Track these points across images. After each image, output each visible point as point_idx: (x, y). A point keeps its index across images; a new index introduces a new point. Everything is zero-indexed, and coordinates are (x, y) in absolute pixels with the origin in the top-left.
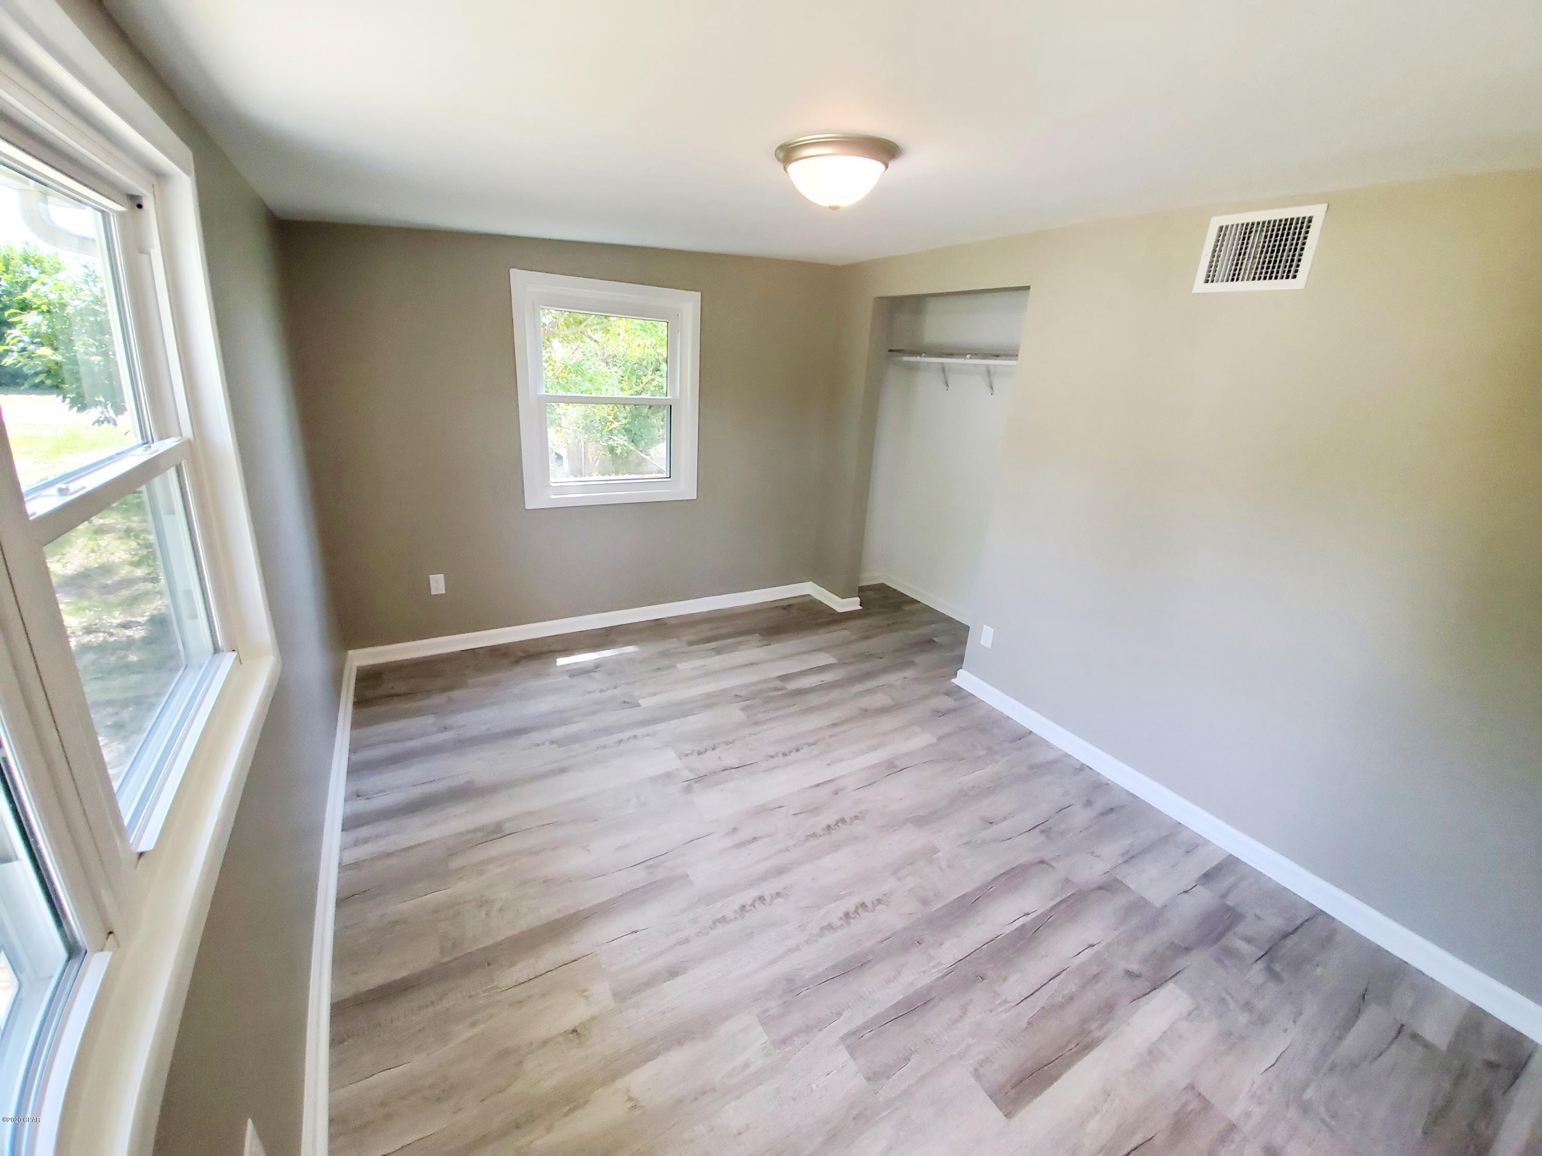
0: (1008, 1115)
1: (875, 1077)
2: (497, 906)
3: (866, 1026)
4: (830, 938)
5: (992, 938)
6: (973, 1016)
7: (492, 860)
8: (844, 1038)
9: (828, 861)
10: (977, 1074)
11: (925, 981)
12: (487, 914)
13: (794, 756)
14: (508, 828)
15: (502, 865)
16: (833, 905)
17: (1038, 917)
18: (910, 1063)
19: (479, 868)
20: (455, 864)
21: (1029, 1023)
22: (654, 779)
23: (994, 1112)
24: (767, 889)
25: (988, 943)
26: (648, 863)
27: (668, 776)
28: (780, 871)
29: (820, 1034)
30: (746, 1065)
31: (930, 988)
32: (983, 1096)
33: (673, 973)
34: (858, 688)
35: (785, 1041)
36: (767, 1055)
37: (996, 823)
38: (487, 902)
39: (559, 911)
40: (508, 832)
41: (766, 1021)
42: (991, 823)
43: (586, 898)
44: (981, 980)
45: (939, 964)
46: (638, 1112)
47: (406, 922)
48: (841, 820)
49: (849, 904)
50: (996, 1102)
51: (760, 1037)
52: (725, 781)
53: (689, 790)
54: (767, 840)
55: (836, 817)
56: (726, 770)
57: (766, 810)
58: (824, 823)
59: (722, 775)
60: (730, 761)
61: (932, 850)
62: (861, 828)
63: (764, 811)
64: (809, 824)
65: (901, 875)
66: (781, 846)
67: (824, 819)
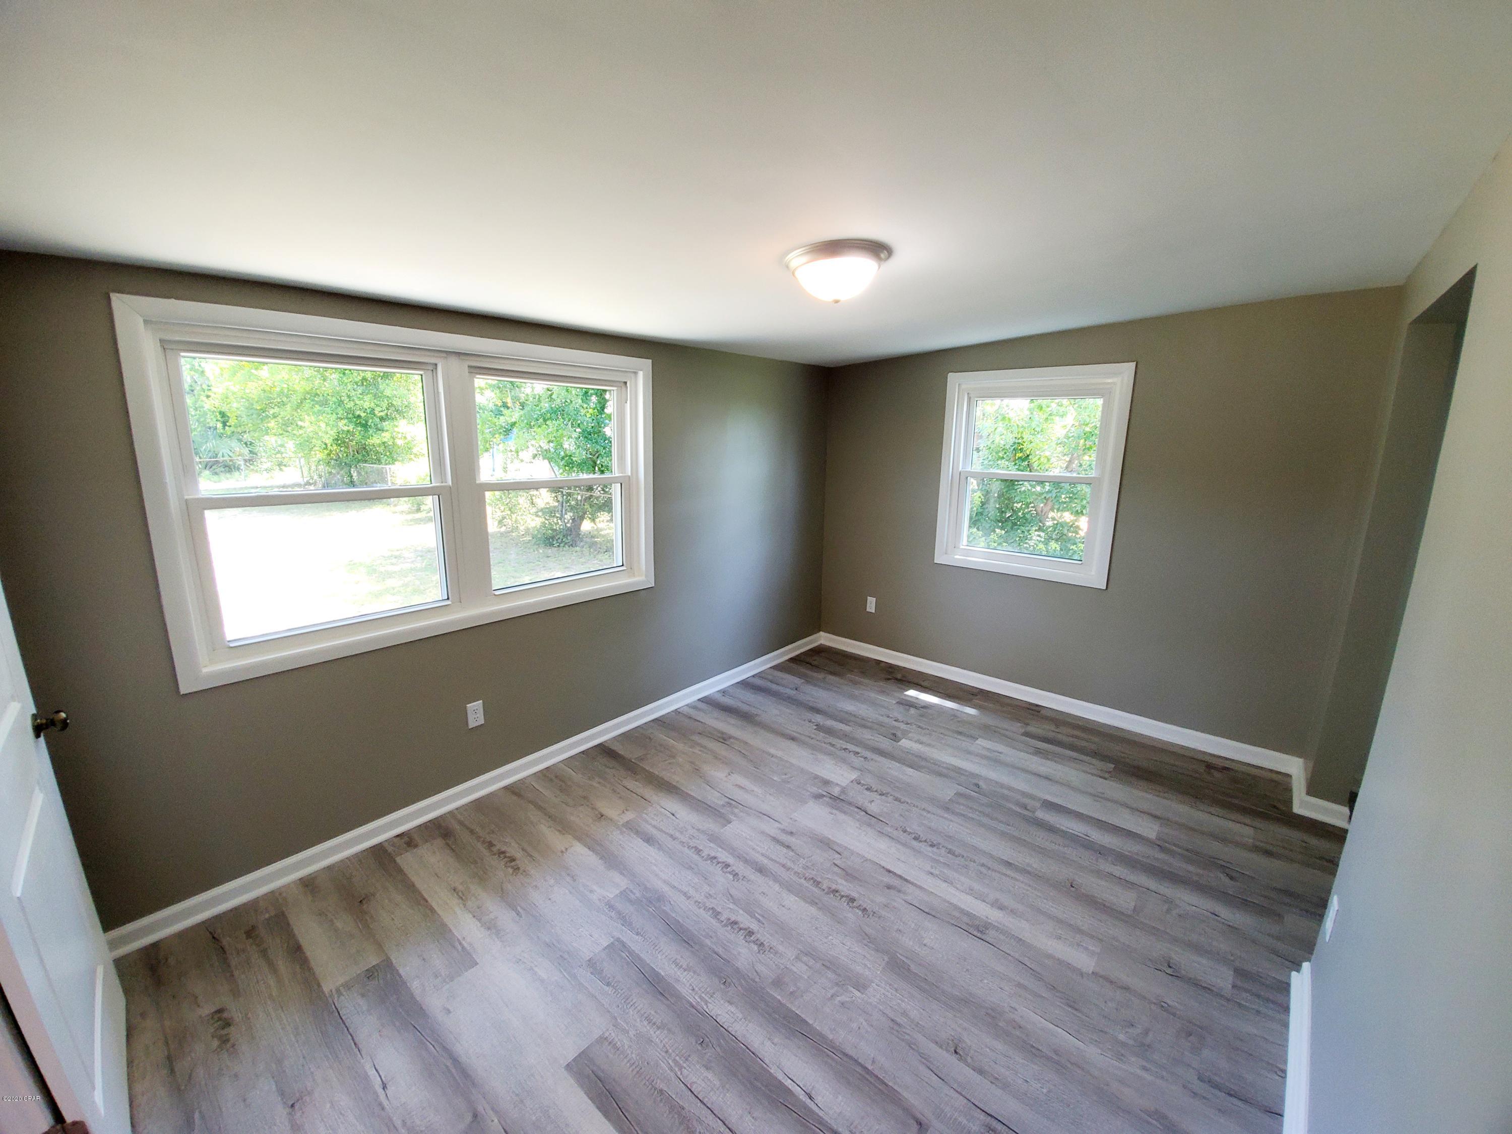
0: (568, 1067)
1: (591, 964)
2: (671, 760)
3: (631, 953)
4: (707, 916)
5: (757, 1053)
6: (657, 1035)
7: (703, 746)
8: (618, 940)
9: (791, 900)
10: (602, 1039)
11: (685, 991)
12: (666, 760)
13: (924, 847)
15: (701, 750)
16: (741, 912)
17: (813, 1112)
18: (606, 987)
19: (695, 744)
20: (696, 738)
21: (661, 1092)
22: (816, 777)
23: (571, 1055)
24: (739, 867)
25: (747, 1048)
27: (827, 783)
28: (762, 871)
29: (620, 925)
30: (591, 891)
31: (679, 997)
32: (584, 1045)
34: (1119, 871)
35: (611, 907)
36: (599, 900)
37: (961, 1059)
38: (674, 757)
40: (727, 743)
41: (624, 894)
42: (956, 1052)
43: (693, 789)
44: (699, 1042)
45: (706, 1003)
46: (561, 854)
48: (851, 899)
49: (746, 921)
50: (579, 1055)
51: (611, 893)
52: (845, 813)
53: (818, 797)
54: (791, 854)
55: (854, 894)
56: (861, 809)
57: (828, 845)
58: (840, 888)
59: (851, 808)
60: (873, 808)
61: (861, 986)
62: (851, 916)
63: (826, 844)
64: (829, 876)
65: (805, 959)
66: (789, 864)
67: (845, 887)
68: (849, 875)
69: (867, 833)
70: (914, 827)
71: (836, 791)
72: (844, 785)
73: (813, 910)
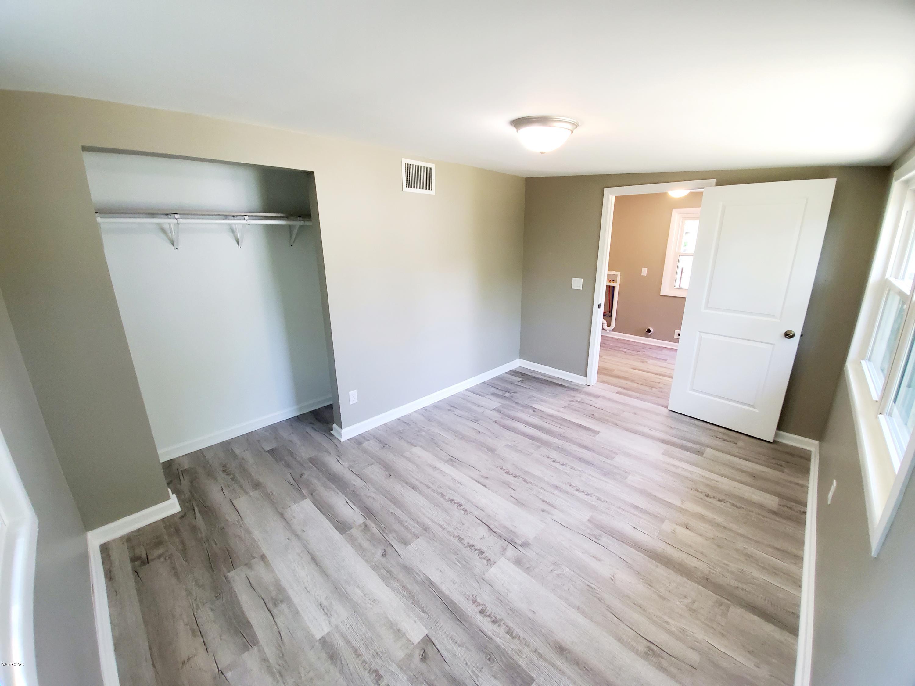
2: (686, 601)
7: (669, 632)
12: (694, 602)
14: (642, 646)
15: (667, 622)
19: (681, 636)
22: (528, 570)
24: (570, 489)
26: (596, 540)
27: (518, 562)
28: (557, 488)
33: (636, 507)
38: (690, 609)
39: (657, 566)
40: (645, 642)
46: (684, 498)
47: (743, 646)
52: (505, 527)
53: (525, 545)
54: (541, 497)
55: (506, 475)
56: (493, 531)
57: (519, 502)
58: (513, 478)
59: (499, 531)
60: (483, 531)
61: (508, 446)
62: (508, 466)
63: (519, 503)
64: (518, 484)
65: (529, 453)
66: (541, 491)
67: (510, 479)
68: (508, 485)
69: (492, 511)
70: (457, 514)
71: (511, 551)
72: (503, 559)
73: (526, 469)
